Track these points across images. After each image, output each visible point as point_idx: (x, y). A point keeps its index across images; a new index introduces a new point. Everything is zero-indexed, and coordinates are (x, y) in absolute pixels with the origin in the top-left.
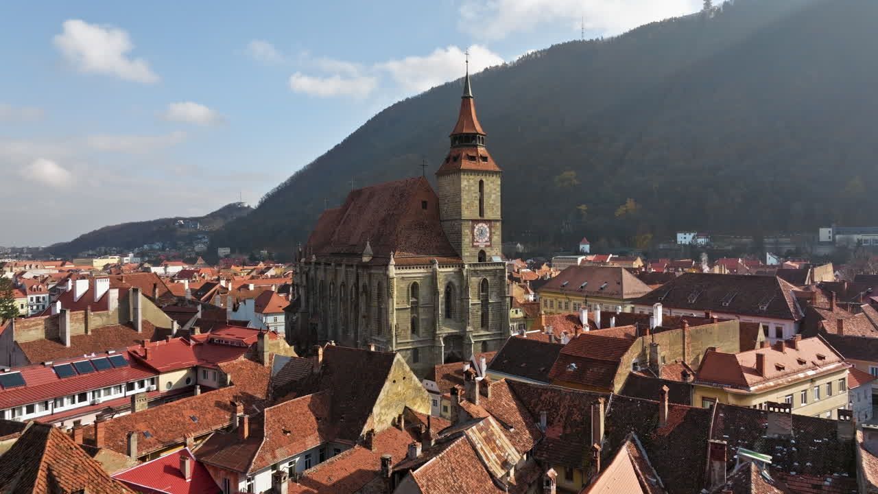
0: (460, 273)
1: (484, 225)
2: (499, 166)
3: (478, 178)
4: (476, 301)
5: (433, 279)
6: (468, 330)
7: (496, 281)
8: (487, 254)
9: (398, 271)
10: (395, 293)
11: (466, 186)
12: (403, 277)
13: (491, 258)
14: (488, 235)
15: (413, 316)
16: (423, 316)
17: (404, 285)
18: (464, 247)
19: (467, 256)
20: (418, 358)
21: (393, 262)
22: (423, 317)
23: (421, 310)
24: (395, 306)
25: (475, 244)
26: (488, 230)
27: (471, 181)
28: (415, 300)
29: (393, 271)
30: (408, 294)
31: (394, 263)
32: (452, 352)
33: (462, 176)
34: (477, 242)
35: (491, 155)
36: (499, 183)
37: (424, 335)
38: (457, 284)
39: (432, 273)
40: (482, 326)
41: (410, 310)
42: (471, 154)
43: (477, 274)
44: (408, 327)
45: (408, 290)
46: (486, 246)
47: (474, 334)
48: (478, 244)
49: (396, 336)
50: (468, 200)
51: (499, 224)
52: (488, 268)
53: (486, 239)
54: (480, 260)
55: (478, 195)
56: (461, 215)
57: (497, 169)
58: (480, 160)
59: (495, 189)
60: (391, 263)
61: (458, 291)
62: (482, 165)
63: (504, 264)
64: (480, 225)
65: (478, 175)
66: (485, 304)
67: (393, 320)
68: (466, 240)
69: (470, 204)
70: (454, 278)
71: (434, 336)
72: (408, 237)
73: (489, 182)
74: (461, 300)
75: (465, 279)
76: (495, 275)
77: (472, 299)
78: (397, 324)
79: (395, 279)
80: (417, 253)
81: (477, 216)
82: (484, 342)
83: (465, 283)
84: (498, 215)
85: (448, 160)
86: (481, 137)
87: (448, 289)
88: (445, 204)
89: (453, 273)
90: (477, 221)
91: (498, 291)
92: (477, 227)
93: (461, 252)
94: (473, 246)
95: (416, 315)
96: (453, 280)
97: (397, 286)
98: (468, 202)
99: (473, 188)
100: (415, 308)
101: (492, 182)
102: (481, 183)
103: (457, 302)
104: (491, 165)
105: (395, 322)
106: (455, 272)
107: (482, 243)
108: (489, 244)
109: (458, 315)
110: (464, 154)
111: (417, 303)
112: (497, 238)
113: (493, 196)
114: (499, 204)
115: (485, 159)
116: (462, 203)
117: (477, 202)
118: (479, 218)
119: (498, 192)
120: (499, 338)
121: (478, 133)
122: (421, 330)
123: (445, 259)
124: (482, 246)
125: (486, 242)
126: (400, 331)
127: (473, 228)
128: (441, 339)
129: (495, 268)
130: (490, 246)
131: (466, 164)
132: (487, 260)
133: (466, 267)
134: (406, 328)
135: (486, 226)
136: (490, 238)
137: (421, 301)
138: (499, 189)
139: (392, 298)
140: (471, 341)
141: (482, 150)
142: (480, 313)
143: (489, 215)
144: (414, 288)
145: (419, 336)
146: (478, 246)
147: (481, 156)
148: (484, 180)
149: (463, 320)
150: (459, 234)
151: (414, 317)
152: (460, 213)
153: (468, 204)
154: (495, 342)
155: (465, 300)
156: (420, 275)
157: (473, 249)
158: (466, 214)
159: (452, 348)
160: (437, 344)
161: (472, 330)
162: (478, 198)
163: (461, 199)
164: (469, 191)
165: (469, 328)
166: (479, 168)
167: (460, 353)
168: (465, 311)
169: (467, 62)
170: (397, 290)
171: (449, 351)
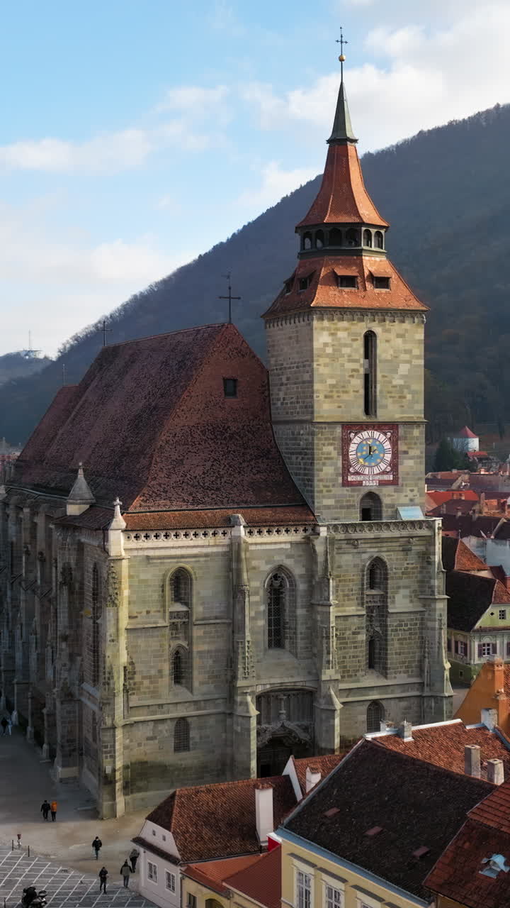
0: (308, 544)
1: (376, 434)
2: (420, 298)
3: (361, 328)
4: (352, 609)
5: (231, 560)
6: (324, 678)
7: (412, 561)
8: (386, 501)
9: (133, 544)
10: (126, 592)
11: (326, 345)
12: (148, 558)
13: (397, 511)
14: (388, 457)
15: (174, 644)
16: (204, 644)
17: (153, 575)
18: (318, 486)
19: (328, 507)
20: (187, 738)
21: (119, 521)
22: (205, 647)
23: (197, 632)
24: (124, 622)
25: (350, 479)
26: (387, 445)
27: (341, 334)
28: (179, 608)
29: (119, 542)
30: (163, 596)
31: (123, 525)
32: (283, 726)
33: (316, 323)
34: (357, 473)
35: (400, 272)
36: (421, 336)
37: (205, 688)
38: (298, 570)
39: (230, 545)
40: (371, 665)
41: (167, 631)
42: (341, 271)
43: (356, 547)
44: (160, 671)
45: (163, 586)
46: (382, 483)
47: (342, 686)
48: (359, 478)
49: (126, 690)
50: (332, 377)
51: (418, 433)
52: (385, 534)
53: (383, 466)
54: (366, 514)
55: (360, 365)
56: (312, 413)
57: (415, 305)
58: (368, 285)
59: (408, 352)
60: (114, 525)
61: (302, 586)
62: (373, 296)
63: (431, 526)
64: (365, 434)
65: (362, 320)
66: (378, 613)
67: (116, 655)
68: (327, 471)
69: (341, 387)
70: (289, 557)
71: (230, 692)
72: (180, 462)
73: (392, 336)
74: (311, 607)
75: (320, 559)
76: (406, 550)
77: (337, 606)
78: (132, 663)
79: (125, 563)
80: (196, 501)
81: (358, 413)
82: (375, 703)
83: (320, 569)
84: (416, 410)
85: (289, 284)
86: (373, 231)
87: (277, 584)
88: (282, 384)
89: (288, 546)
90: (359, 427)
91: (415, 586)
92: (357, 440)
93: (313, 497)
94: (346, 484)
95: (184, 644)
96: (289, 563)
97: (130, 577)
98: (333, 382)
99: (346, 351)
100: (182, 625)
101: (399, 336)
102: (370, 338)
103: (301, 612)
104: (399, 294)
105: (124, 659)
106: (291, 543)
107: (371, 475)
108: (391, 477)
109: (301, 643)
110: (323, 272)
111: (188, 614)
112: (413, 463)
113: (404, 369)
114: (419, 386)
115: (382, 282)
116: (317, 386)
117: (358, 383)
118: (363, 418)
119: (418, 357)
120: (417, 693)
121: (363, 224)
122: (198, 677)
123: (268, 513)
124: (370, 484)
125: (384, 473)
126: (138, 678)
127: (346, 442)
128: (249, 698)
129: (405, 533)
130: (394, 482)
131: (325, 295)
132: (384, 515)
133: (323, 532)
134: (153, 672)
135: (382, 438)
136: (394, 465)
137: (198, 610)
138: (419, 351)
139: (114, 604)
140: (331, 702)
141: (374, 262)
142: (363, 637)
143: (388, 410)
144: (180, 582)
145: (191, 689)
146: (360, 483)
147: (371, 273)
148: (377, 329)
149: (315, 655)
150: (308, 454)
151: (180, 646)
152: (309, 408)
153: (333, 386)
154: (403, 704)
155: (320, 609)
156: (195, 551)
157: (346, 491)
158: (325, 409)
159: (284, 717)
160: (239, 710)
161: (339, 677)
162: (362, 371)
163: (312, 376)
164: (333, 358)
165: (328, 674)
166: (365, 304)
167: (306, 729)
168: (317, 634)
169: (341, 60)
170: (130, 587)
171: (274, 726)
